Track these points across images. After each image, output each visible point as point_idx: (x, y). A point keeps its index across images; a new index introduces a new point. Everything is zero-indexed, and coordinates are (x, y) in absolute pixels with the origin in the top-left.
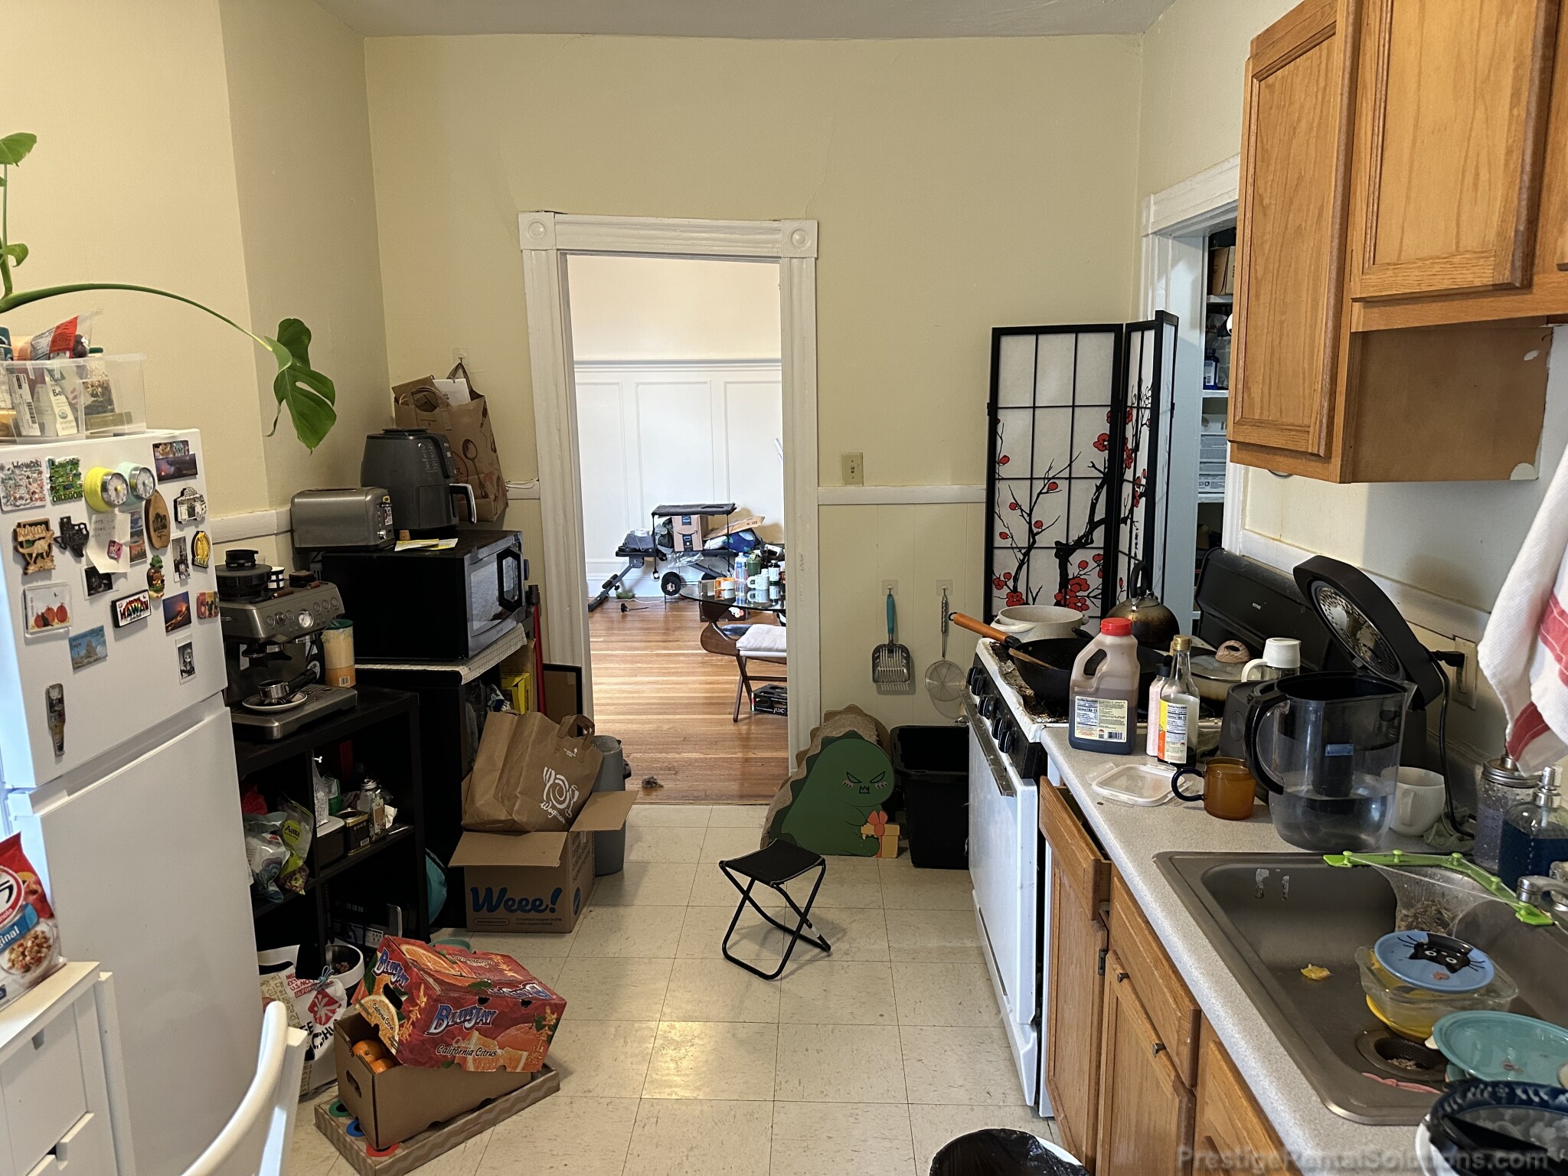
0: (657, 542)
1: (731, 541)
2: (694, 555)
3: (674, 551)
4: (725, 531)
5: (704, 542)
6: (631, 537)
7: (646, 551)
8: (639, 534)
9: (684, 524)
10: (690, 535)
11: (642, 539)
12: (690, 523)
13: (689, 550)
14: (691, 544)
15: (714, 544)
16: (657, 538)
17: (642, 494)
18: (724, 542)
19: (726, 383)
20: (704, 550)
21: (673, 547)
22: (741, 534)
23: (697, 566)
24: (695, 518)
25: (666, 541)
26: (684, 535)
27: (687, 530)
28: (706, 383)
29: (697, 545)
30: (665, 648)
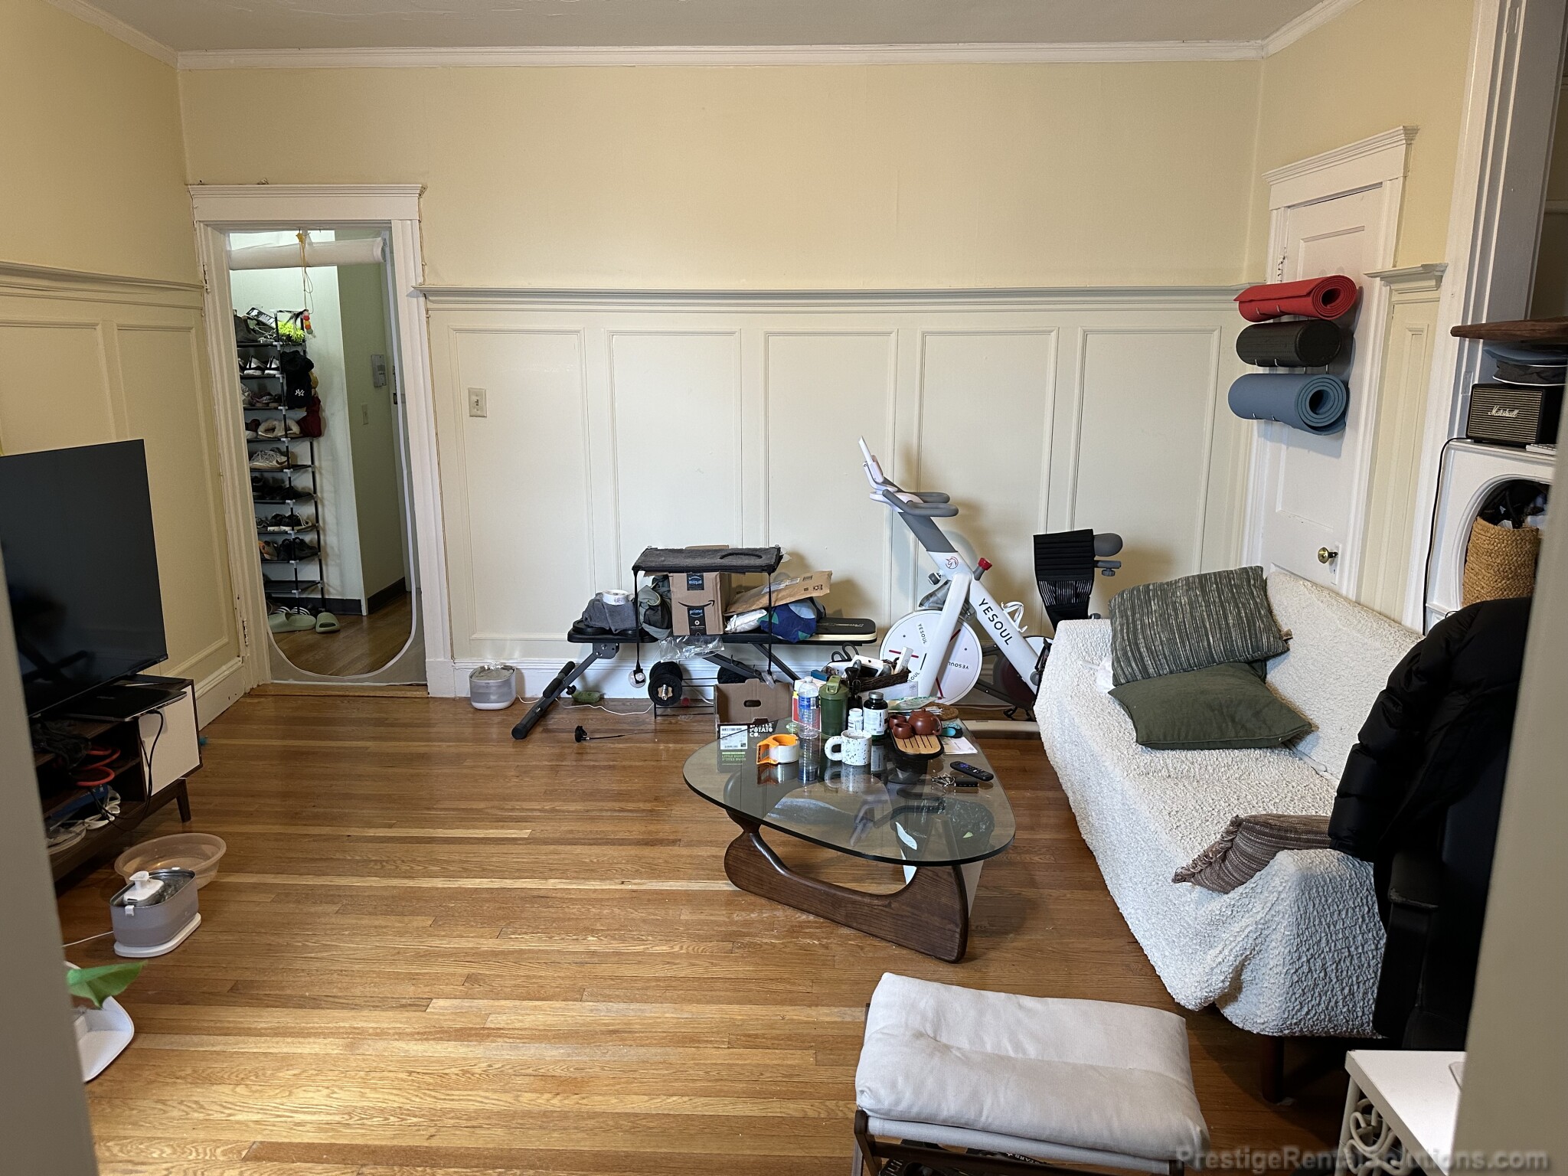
0: (642, 618)
1: (775, 620)
2: (707, 643)
3: (671, 634)
4: (765, 601)
5: (727, 619)
6: (596, 605)
7: (623, 632)
8: (610, 600)
9: (690, 587)
10: (702, 608)
11: (614, 610)
12: (701, 587)
13: (698, 634)
14: (703, 622)
15: (745, 622)
16: (642, 611)
17: (618, 526)
18: (761, 621)
19: (768, 334)
20: (725, 633)
21: (670, 626)
22: (792, 608)
23: (715, 657)
24: (710, 578)
25: (658, 617)
26: (690, 608)
27: (696, 598)
28: (732, 333)
29: (713, 624)
30: (654, 872)
